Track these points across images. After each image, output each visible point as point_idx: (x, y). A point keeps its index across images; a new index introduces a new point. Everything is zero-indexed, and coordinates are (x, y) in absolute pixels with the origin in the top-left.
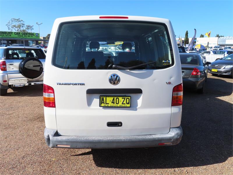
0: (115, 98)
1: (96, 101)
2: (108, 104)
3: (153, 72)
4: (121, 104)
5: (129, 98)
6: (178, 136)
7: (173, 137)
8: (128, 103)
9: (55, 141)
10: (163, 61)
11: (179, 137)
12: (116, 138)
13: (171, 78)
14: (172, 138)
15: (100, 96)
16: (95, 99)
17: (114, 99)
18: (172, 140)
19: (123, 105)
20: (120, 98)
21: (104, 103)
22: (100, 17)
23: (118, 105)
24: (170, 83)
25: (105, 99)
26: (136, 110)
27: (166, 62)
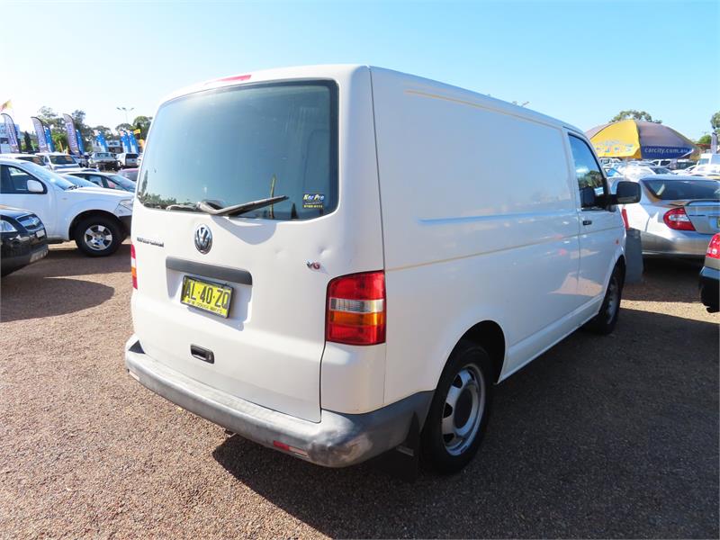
2: (195, 299)
4: (213, 306)
6: (328, 440)
7: (314, 438)
10: (306, 197)
11: (329, 444)
13: (321, 250)
14: (307, 439)
15: (187, 277)
17: (204, 291)
18: (309, 447)
19: (217, 310)
20: (215, 289)
21: (189, 295)
23: (209, 307)
24: (316, 267)
25: (191, 285)
26: (241, 328)
27: (313, 200)
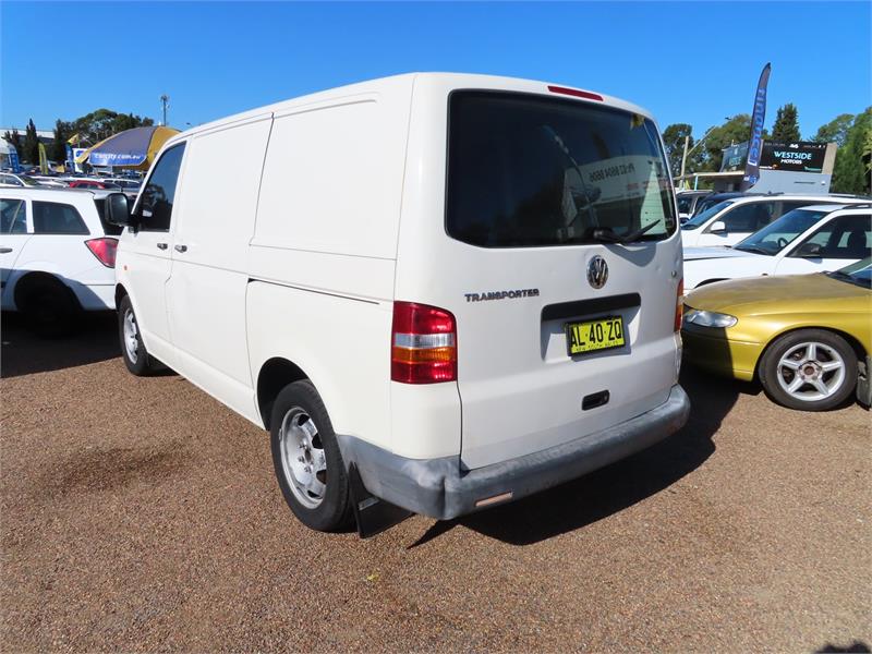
0: (595, 326)
1: (558, 340)
2: (584, 344)
3: (655, 248)
4: (607, 341)
5: (620, 321)
8: (619, 337)
9: (472, 491)
12: (596, 438)
13: (676, 260)
15: (566, 323)
16: (552, 335)
17: (592, 331)
19: (612, 343)
20: (604, 325)
21: (575, 343)
22: (551, 89)
23: (603, 345)
24: (675, 274)
25: (575, 329)
